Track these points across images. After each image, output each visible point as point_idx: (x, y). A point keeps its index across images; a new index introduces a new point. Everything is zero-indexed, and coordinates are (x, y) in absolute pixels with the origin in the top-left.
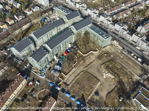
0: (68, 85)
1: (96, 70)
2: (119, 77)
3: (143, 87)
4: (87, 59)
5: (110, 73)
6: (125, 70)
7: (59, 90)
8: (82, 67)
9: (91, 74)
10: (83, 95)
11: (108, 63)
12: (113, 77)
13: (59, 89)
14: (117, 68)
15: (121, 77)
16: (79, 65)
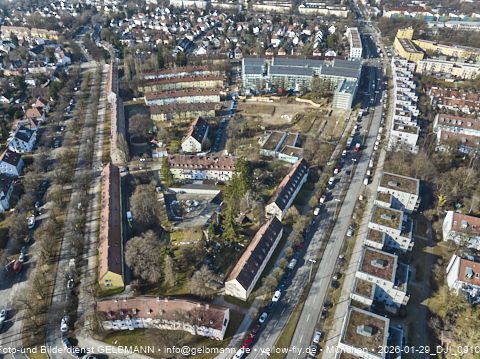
4: (295, 104)
5: (293, 118)
8: (277, 104)
10: (242, 110)
16: (278, 101)
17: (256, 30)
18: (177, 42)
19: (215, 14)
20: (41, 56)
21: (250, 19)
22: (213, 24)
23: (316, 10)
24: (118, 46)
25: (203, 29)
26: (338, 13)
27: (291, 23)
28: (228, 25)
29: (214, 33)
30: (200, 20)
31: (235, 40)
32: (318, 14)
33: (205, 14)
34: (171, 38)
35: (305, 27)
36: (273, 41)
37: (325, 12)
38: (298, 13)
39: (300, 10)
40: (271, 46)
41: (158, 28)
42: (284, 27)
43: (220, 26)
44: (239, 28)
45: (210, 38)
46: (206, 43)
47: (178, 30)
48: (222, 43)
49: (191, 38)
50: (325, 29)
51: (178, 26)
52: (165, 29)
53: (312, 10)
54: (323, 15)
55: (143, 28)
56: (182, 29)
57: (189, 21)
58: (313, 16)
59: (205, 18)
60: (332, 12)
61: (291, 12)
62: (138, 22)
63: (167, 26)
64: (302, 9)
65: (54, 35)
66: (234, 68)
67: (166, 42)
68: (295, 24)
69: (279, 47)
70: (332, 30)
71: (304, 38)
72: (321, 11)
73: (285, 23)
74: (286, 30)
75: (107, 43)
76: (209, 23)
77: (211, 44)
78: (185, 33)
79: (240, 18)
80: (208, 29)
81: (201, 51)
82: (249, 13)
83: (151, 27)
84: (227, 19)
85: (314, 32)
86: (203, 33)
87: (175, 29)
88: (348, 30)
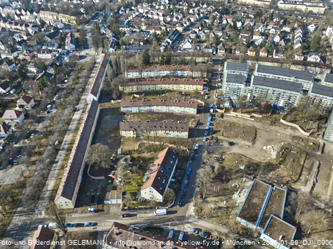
0: (222, 118)
1: (269, 138)
2: (280, 164)
3: (286, 191)
4: (280, 126)
5: (278, 153)
6: (304, 173)
7: (210, 112)
8: (259, 124)
9: (256, 134)
10: (219, 131)
11: (295, 148)
12: (274, 157)
13: (212, 110)
14: (298, 161)
15: (282, 166)
16: (260, 120)
17: (239, 24)
18: (168, 33)
19: (205, 6)
20: (54, 40)
21: (234, 13)
22: (202, 15)
23: (294, 6)
24: (117, 34)
25: (192, 20)
26: (315, 10)
27: (272, 19)
28: (214, 18)
29: (202, 25)
30: (191, 11)
31: (220, 34)
32: (296, 10)
33: (196, 6)
34: (163, 28)
35: (284, 24)
36: (255, 37)
37: (303, 8)
38: (277, 8)
39: (279, 5)
40: (253, 43)
41: (156, 17)
42: (265, 23)
43: (207, 18)
44: (225, 22)
45: (197, 30)
46: (193, 36)
47: (171, 21)
48: (208, 36)
49: (180, 29)
50: (304, 27)
51: (172, 16)
52: (161, 18)
53: (290, 6)
54: (300, 11)
55: (143, 17)
56: (175, 20)
57: (182, 13)
58: (291, 12)
59: (196, 10)
60: (310, 9)
61: (271, 7)
62: (141, 11)
63: (163, 16)
64: (281, 5)
65: (73, 20)
66: (216, 67)
67: (158, 32)
68: (275, 20)
69: (261, 46)
70: (311, 28)
71: (284, 36)
72: (299, 7)
73: (266, 19)
74: (267, 25)
75: (109, 31)
76: (199, 14)
77: (198, 37)
78: (177, 23)
79: (226, 12)
80: (197, 20)
81: (187, 45)
82: (234, 7)
83: (150, 16)
84: (214, 11)
85: (293, 30)
86: (192, 25)
87: (168, 19)
88: (329, 29)
